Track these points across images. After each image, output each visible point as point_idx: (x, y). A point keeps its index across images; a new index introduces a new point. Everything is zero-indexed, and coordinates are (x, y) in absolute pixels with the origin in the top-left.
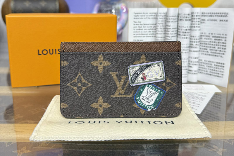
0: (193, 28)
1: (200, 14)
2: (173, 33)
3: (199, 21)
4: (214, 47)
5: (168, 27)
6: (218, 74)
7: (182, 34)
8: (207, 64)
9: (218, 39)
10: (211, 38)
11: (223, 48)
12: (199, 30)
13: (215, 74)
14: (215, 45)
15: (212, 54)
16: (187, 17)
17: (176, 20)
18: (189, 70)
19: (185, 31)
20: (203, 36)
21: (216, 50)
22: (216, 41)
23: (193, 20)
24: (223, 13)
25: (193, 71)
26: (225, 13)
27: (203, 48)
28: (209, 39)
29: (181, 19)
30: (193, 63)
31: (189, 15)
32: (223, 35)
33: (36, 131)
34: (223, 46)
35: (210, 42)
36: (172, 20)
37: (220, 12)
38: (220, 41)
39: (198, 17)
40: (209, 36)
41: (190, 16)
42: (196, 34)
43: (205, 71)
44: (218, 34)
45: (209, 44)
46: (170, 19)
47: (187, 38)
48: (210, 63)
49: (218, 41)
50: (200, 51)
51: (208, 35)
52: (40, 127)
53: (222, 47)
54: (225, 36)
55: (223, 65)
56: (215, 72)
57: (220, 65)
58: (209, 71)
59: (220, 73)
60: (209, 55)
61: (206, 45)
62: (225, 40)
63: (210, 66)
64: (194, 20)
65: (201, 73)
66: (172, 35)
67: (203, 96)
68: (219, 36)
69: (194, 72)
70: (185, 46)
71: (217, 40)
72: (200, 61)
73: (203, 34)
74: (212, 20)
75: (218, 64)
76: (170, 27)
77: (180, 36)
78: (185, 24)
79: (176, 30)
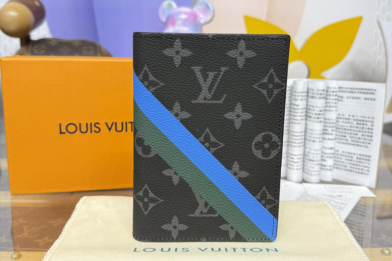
0: (328, 108)
1: (338, 90)
2: (303, 114)
3: (336, 99)
4: (356, 134)
5: (296, 107)
6: (362, 170)
7: (314, 116)
8: (345, 156)
9: (362, 123)
10: (352, 121)
11: (368, 136)
12: (336, 111)
13: (358, 171)
14: (357, 131)
15: (354, 143)
16: (321, 94)
17: (306, 97)
18: (322, 165)
19: (318, 112)
20: (340, 118)
21: (359, 138)
22: (359, 126)
23: (328, 97)
24: (369, 90)
25: (327, 166)
26: (372, 90)
27: (341, 134)
28: (349, 123)
29: (313, 95)
30: (327, 155)
31: (324, 91)
32: (369, 118)
34: (368, 132)
35: (351, 127)
36: (301, 98)
37: (364, 87)
38: (365, 126)
39: (335, 94)
40: (349, 119)
42: (332, 116)
43: (342, 166)
44: (362, 117)
45: (348, 130)
46: (298, 96)
47: (321, 122)
48: (350, 155)
49: (362, 126)
50: (336, 138)
51: (348, 117)
53: (367, 134)
54: (371, 120)
55: (368, 158)
56: (358, 167)
57: (365, 158)
58: (349, 166)
59: (364, 168)
60: (349, 144)
61: (344, 131)
62: (372, 125)
63: (350, 158)
64: (330, 97)
65: (337, 168)
66: (301, 118)
67: (342, 204)
68: (363, 119)
69: (328, 168)
70: (319, 132)
71: (360, 124)
72: (337, 153)
73: (341, 116)
74: (353, 98)
75: (362, 157)
76: (298, 107)
77: (311, 119)
78: (319, 103)
79: (305, 110)
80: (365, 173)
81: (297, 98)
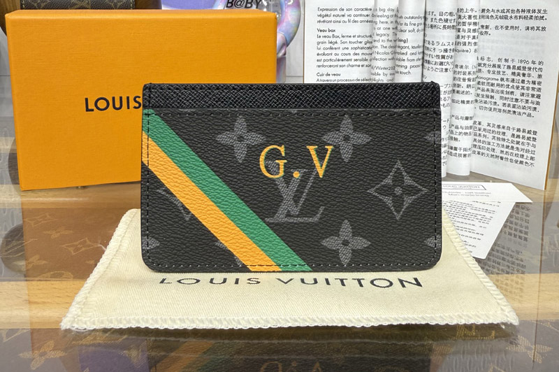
0: (461, 47)
1: (479, 13)
2: (415, 57)
3: (474, 30)
5: (402, 44)
7: (435, 60)
8: (494, 132)
9: (521, 72)
12: (476, 51)
15: (508, 108)
16: (446, 21)
17: (422, 27)
18: (452, 148)
19: (442, 53)
20: (485, 65)
23: (461, 27)
25: (460, 149)
27: (485, 93)
29: (434, 23)
30: (460, 130)
31: (451, 14)
32: (534, 63)
33: (78, 303)
35: (503, 80)
36: (411, 28)
37: (526, 7)
39: (473, 20)
40: (499, 66)
41: (455, 17)
42: (469, 60)
43: (488, 149)
45: (498, 85)
46: (406, 24)
47: (446, 70)
48: (501, 130)
49: (521, 78)
50: (476, 101)
52: (89, 292)
54: (538, 66)
55: (533, 135)
60: (500, 110)
61: (490, 88)
63: (501, 137)
64: (464, 27)
65: (479, 153)
69: (462, 152)
72: (478, 126)
73: (485, 62)
76: (406, 45)
77: (430, 66)
78: (443, 37)
79: (421, 50)
81: (404, 28)
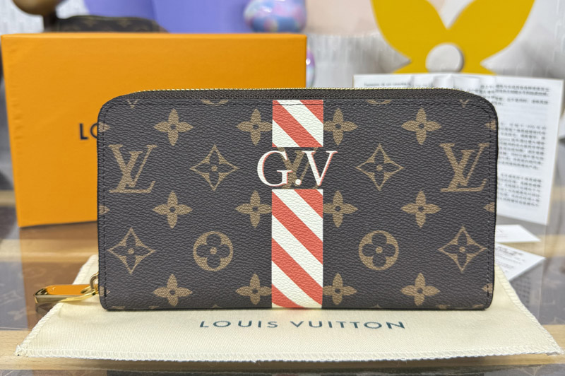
4: (521, 151)
6: (530, 199)
10: (515, 132)
11: (538, 153)
13: (523, 200)
21: (525, 156)
22: (525, 139)
24: (539, 89)
26: (543, 89)
28: (510, 135)
34: (538, 148)
38: (533, 140)
44: (529, 126)
51: (509, 126)
53: (536, 150)
56: (524, 196)
57: (533, 183)
58: (510, 194)
59: (532, 197)
62: (543, 138)
68: (530, 129)
71: (526, 136)
74: (517, 100)
75: (529, 182)
80: (533, 204)
